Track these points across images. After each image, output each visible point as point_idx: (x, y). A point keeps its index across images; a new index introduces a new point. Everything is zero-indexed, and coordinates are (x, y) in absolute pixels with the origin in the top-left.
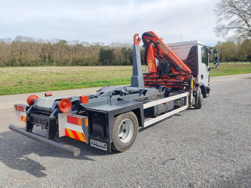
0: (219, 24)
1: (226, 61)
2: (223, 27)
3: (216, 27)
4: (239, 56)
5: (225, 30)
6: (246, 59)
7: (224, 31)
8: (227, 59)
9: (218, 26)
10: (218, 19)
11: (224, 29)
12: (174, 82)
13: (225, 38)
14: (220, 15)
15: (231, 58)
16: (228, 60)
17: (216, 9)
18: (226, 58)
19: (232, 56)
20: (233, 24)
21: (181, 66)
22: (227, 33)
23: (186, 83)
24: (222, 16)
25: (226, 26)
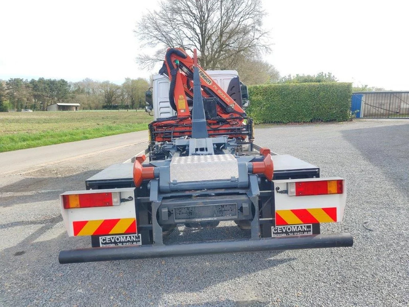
2: (148, 58)
3: (139, 57)
5: (149, 62)
7: (148, 64)
8: (141, 104)
10: (140, 44)
11: (147, 60)
12: (228, 130)
14: (142, 39)
17: (137, 29)
18: (140, 103)
21: (233, 105)
22: (153, 67)
23: (245, 129)
24: (146, 41)
25: (151, 57)
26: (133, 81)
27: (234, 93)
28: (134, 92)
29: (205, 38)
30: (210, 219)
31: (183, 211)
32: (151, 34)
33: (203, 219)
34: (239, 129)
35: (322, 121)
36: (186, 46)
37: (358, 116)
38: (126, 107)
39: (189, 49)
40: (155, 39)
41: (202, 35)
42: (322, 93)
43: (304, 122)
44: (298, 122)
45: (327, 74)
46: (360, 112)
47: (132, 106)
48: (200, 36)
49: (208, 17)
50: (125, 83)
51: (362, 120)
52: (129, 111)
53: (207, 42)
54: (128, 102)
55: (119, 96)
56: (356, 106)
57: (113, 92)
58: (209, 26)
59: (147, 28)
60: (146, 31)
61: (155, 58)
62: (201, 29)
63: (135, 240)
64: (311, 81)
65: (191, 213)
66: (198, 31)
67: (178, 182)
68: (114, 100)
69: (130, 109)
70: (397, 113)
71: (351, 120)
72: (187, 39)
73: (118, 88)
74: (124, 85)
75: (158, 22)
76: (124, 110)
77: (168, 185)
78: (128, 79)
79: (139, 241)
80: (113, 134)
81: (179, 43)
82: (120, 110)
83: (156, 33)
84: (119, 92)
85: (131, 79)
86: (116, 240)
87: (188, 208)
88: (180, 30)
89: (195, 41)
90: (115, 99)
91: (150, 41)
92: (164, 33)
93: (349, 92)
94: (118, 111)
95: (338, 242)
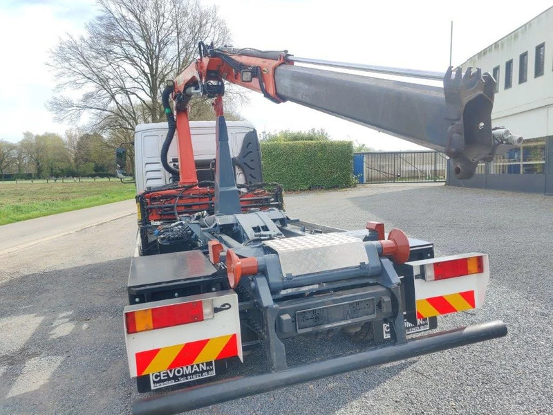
0: (57, 95)
1: (52, 176)
2: (69, 104)
4: (77, 167)
5: (72, 110)
6: (93, 172)
7: (71, 112)
8: (54, 171)
9: (56, 98)
10: (58, 83)
11: (70, 107)
13: (76, 126)
14: (60, 75)
15: (62, 170)
16: (56, 175)
18: (52, 169)
19: (64, 166)
20: (91, 100)
22: (79, 116)
23: (273, 199)
24: (65, 79)
25: (75, 102)
26: (37, 137)
27: (251, 152)
28: (40, 154)
29: (156, 79)
30: (343, 323)
31: (309, 316)
32: (74, 69)
33: (335, 325)
34: (266, 199)
35: (322, 188)
36: (128, 90)
37: (361, 181)
38: (29, 177)
39: (133, 93)
40: (81, 76)
41: (152, 76)
42: (319, 154)
43: (301, 190)
44: (294, 191)
45: (320, 130)
46: (363, 176)
47: (39, 175)
48: (149, 75)
49: (159, 52)
50: (24, 140)
51: (367, 185)
52: (35, 182)
53: (159, 85)
54: (32, 169)
55: (13, 161)
56: (359, 170)
57: (4, 155)
58: (161, 64)
59: (68, 60)
60: (66, 65)
61: (83, 104)
62: (151, 67)
63: (205, 369)
64: (302, 138)
65: (317, 318)
66: (147, 70)
67: (293, 275)
68: (6, 167)
69: (34, 179)
70: (399, 176)
71: (355, 186)
72: (129, 79)
73: (12, 147)
74: (22, 143)
75: (86, 53)
76: (24, 182)
77: (281, 281)
78: (28, 135)
79: (212, 370)
80: (30, 218)
81: (119, 84)
82: (20, 182)
83: (82, 68)
84: (15, 154)
85: (35, 134)
86: (176, 374)
87: (314, 312)
88: (119, 66)
89: (141, 83)
90: (8, 165)
91: (73, 79)
92: (94, 70)
93: (350, 152)
94: (14, 182)
95: (493, 332)
